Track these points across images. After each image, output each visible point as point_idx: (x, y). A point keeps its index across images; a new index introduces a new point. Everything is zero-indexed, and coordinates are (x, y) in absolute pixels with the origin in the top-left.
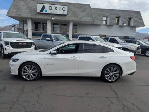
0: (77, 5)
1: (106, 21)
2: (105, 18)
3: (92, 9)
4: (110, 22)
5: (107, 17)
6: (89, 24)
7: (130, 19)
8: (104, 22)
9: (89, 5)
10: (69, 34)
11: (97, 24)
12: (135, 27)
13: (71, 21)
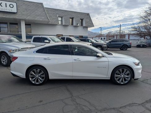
0: (28, 3)
1: (62, 21)
2: (61, 18)
3: (46, 8)
4: (65, 23)
5: (62, 17)
6: (44, 23)
7: (82, 20)
8: (60, 23)
9: (42, 4)
10: (21, 34)
11: (53, 23)
12: (86, 27)
13: (23, 20)
